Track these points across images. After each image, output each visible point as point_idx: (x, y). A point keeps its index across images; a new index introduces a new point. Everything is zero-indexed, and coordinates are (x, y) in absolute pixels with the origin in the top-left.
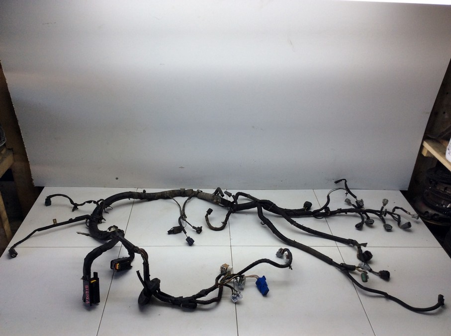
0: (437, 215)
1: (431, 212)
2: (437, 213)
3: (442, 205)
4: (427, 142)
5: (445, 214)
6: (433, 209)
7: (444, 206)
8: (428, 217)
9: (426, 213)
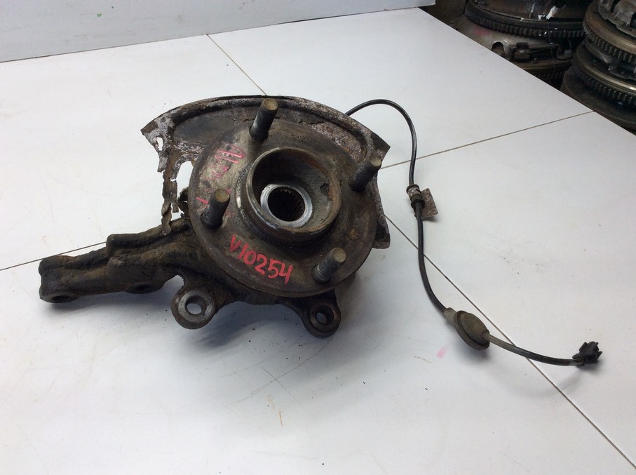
0: (525, 46)
1: (507, 41)
2: (522, 40)
3: (534, 16)
5: (543, 38)
6: (512, 34)
7: (540, 17)
8: (503, 56)
9: (496, 47)
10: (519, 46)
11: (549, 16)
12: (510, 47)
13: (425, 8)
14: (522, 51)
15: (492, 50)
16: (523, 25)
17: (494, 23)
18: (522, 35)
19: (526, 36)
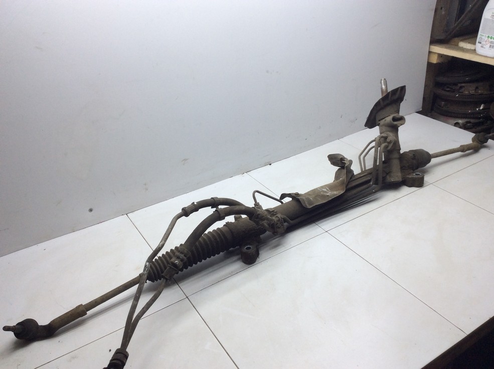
0: (470, 122)
1: (460, 121)
2: (468, 120)
4: (435, 46)
5: (480, 118)
6: (464, 118)
7: (477, 109)
8: (460, 128)
9: (456, 125)
10: (467, 122)
11: (481, 108)
12: (463, 124)
13: (417, 112)
14: (469, 125)
15: (454, 126)
16: (470, 114)
17: (456, 115)
18: (468, 118)
19: (471, 118)
